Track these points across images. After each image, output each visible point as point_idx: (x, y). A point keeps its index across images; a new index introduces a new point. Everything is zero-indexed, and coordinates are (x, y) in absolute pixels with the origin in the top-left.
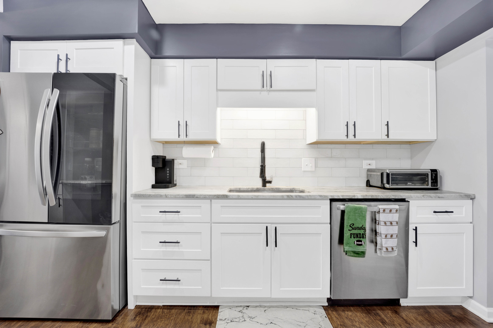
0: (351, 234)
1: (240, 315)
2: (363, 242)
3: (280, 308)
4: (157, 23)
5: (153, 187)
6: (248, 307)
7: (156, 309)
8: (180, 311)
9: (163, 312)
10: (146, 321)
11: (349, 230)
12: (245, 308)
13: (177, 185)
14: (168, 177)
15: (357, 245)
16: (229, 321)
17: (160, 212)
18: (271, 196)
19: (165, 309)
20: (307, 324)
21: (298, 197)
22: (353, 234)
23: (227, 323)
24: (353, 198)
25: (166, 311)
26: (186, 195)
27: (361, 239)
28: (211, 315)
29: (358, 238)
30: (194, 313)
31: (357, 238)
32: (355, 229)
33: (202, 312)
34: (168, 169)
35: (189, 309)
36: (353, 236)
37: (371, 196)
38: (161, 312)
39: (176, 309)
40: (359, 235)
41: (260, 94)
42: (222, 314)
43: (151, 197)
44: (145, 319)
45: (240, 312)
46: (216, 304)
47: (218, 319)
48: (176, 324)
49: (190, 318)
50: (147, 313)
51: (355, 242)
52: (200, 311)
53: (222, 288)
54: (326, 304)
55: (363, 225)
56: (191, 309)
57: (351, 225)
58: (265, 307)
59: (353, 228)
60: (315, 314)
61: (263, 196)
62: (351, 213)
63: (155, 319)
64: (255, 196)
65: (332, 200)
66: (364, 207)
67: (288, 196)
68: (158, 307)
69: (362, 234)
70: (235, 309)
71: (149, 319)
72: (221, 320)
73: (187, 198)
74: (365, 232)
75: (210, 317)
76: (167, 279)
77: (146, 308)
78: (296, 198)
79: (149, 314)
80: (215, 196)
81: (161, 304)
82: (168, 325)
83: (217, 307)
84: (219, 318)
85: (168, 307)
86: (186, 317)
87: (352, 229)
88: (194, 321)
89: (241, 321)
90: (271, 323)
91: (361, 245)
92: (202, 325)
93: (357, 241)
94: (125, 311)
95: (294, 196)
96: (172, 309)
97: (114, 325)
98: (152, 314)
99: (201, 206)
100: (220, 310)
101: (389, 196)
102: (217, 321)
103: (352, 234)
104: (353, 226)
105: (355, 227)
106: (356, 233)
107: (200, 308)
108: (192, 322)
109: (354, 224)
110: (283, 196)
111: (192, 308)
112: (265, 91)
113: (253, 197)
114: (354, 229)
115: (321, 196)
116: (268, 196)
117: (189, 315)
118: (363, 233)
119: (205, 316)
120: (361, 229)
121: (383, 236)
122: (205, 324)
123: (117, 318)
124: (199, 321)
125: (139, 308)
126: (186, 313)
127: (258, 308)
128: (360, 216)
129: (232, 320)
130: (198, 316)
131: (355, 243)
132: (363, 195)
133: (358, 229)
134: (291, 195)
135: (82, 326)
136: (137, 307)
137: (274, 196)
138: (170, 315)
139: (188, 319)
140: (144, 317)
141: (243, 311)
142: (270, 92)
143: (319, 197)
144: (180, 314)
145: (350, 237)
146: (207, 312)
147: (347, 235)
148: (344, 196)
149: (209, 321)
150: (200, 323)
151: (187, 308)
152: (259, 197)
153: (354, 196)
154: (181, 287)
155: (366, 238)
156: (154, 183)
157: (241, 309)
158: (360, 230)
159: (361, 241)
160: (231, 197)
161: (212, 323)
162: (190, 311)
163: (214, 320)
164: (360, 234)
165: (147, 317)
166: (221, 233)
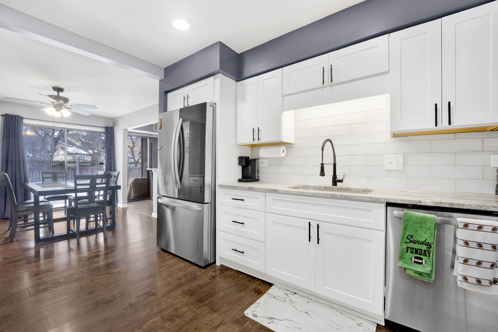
0: (407, 247)
1: (285, 296)
2: (424, 260)
3: (325, 306)
4: (239, 53)
5: (240, 181)
6: (295, 293)
7: (231, 270)
8: (244, 277)
9: (234, 274)
10: (222, 275)
11: (405, 242)
12: (293, 293)
13: (260, 180)
14: (250, 173)
15: (415, 262)
16: (272, 297)
17: (232, 199)
18: (315, 193)
19: (236, 273)
20: (341, 329)
21: (343, 197)
22: (411, 248)
23: (270, 297)
24: (418, 204)
25: (236, 274)
26: (248, 188)
27: (422, 256)
28: (264, 288)
29: (418, 254)
30: (253, 282)
31: (415, 254)
32: (414, 243)
33: (259, 284)
34: (250, 167)
35: (251, 279)
36: (409, 250)
37: (449, 204)
38: (232, 274)
39: (243, 275)
40: (419, 250)
41: (322, 90)
42: (272, 290)
43: (228, 187)
44: (222, 274)
45: (286, 294)
46: (271, 282)
47: (266, 293)
48: (237, 284)
49: (248, 284)
50: (225, 271)
51: (412, 258)
52: (258, 283)
53: (273, 269)
54: (383, 324)
55: (426, 240)
56: (252, 279)
57: (409, 237)
58: (311, 299)
59: (412, 240)
60: (358, 325)
61: (307, 193)
62: (410, 222)
63: (227, 276)
64: (300, 192)
65: (389, 204)
66: (430, 217)
67: (332, 195)
68: (233, 270)
69: (424, 250)
70: (283, 291)
71: (224, 275)
72: (268, 293)
73: (249, 190)
74: (428, 248)
75: (262, 289)
76: (237, 250)
77: (226, 268)
78: (341, 197)
79: (225, 272)
80: (268, 189)
81: (236, 269)
82: (232, 282)
83: (271, 285)
84: (268, 292)
85: (239, 272)
86: (246, 283)
87: (409, 241)
88: (250, 287)
89: (281, 300)
90: (307, 312)
91: (421, 263)
92: (253, 291)
93: (416, 258)
94: (214, 265)
95: (339, 195)
96: (240, 274)
97: (204, 271)
98: (227, 273)
99: (258, 198)
100: (272, 287)
101: (485, 207)
102: (265, 293)
103: (409, 248)
104: (411, 238)
105: (414, 240)
106: (414, 247)
107: (259, 281)
108: (248, 287)
109: (412, 236)
110: (326, 194)
111: (254, 279)
112: (326, 87)
113: (298, 193)
114: (412, 242)
115: (372, 197)
116: (312, 193)
117: (249, 282)
118: (426, 249)
119: (259, 287)
120: (423, 244)
121: (461, 260)
122: (256, 292)
123: (208, 267)
124: (252, 288)
125: (222, 267)
126: (248, 280)
127: (303, 298)
128: (422, 228)
129: (275, 297)
130: (254, 285)
131: (412, 260)
132: (436, 202)
133: (418, 243)
134: (335, 195)
135: (190, 265)
136: (222, 265)
137: (317, 193)
138: (237, 277)
139: (246, 284)
140: (221, 273)
141: (288, 295)
142: (332, 86)
143: (368, 199)
144: (243, 279)
145: (406, 250)
146: (262, 284)
147: (403, 247)
148: (404, 200)
149: (260, 291)
150: (253, 290)
151: (251, 277)
152: (304, 194)
153: (420, 202)
154: (245, 259)
155: (429, 256)
156: (241, 178)
157: (288, 292)
158: (421, 244)
159: (421, 259)
160: (280, 192)
161: (260, 293)
162: (251, 280)
163: (263, 292)
164: (422, 250)
165: (223, 273)
166: (273, 222)
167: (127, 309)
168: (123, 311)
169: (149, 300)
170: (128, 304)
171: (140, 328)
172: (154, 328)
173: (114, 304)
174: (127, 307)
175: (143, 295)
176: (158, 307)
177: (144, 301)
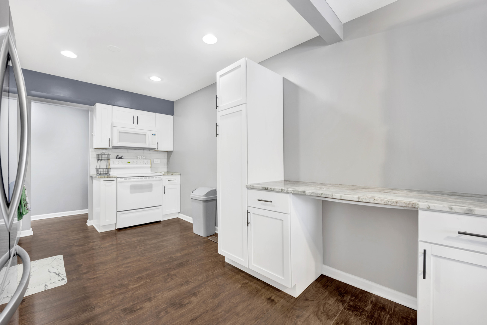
167: (154, 297)
168: (157, 295)
169: (132, 304)
170: (153, 301)
171: (145, 282)
172: (136, 281)
173: (165, 303)
174: (154, 298)
175: (136, 310)
176: (126, 295)
177: (136, 303)
